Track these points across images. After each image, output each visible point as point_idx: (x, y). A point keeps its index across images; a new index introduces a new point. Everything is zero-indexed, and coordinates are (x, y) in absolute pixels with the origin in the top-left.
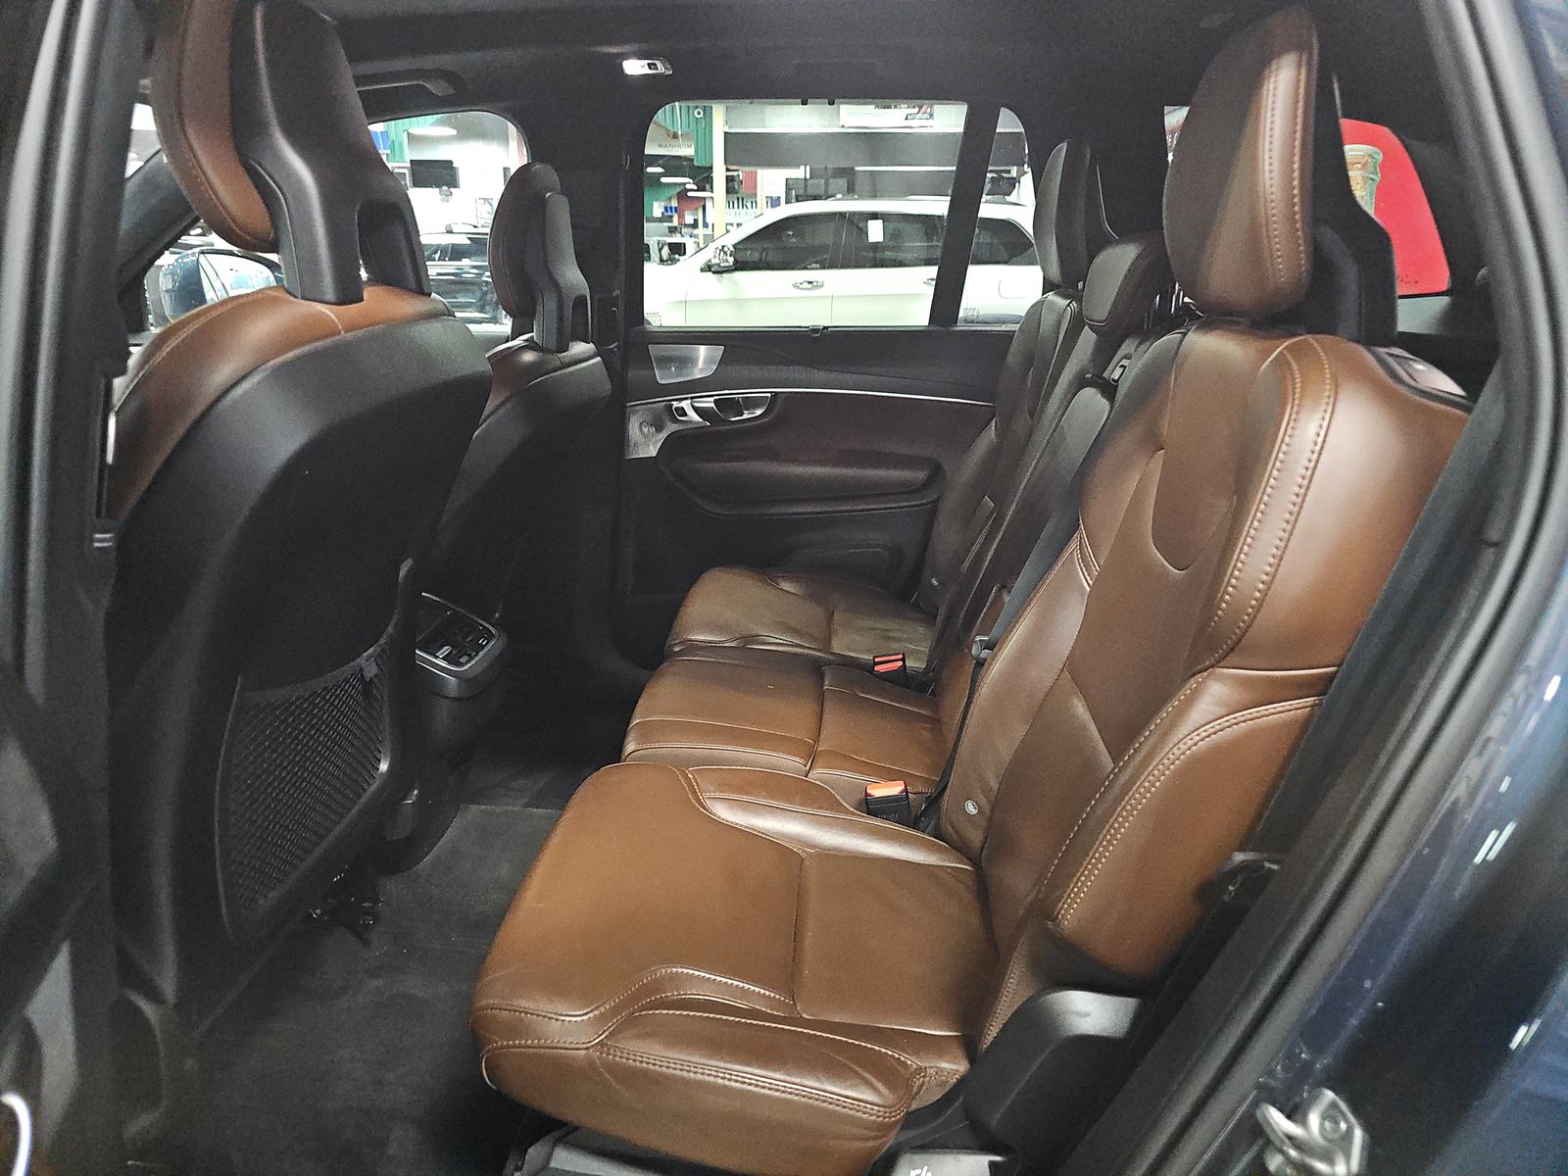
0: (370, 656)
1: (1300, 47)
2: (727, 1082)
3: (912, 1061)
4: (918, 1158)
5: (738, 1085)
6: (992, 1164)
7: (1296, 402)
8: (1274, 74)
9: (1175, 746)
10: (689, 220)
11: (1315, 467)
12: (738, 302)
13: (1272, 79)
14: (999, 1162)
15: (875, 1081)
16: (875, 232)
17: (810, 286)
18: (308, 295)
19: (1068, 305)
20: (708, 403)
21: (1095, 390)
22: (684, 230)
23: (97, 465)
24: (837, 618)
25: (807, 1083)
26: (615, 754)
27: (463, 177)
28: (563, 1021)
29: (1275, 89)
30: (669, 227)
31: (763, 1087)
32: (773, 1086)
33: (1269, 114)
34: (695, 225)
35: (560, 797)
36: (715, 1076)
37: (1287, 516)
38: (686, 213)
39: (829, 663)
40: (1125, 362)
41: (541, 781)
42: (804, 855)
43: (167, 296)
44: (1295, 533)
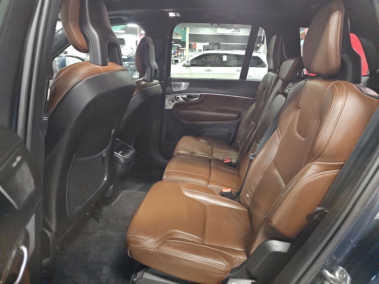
0: (104, 151)
1: (340, 9)
2: (188, 258)
3: (233, 256)
4: (234, 280)
5: (190, 259)
6: (252, 283)
7: (337, 96)
8: (333, 16)
9: (303, 180)
10: (179, 54)
11: (341, 112)
12: (191, 74)
13: (333, 17)
14: (254, 282)
15: (224, 260)
16: (225, 58)
17: (209, 71)
18: (95, 63)
19: (275, 75)
20: (185, 96)
21: (281, 95)
22: (178, 57)
23: (45, 100)
24: (215, 149)
25: (207, 260)
26: (161, 179)
27: (126, 43)
28: (148, 241)
29: (334, 20)
30: (175, 56)
31: (197, 260)
32: (199, 260)
33: (332, 26)
34: (181, 56)
35: (146, 189)
36: (185, 257)
37: (334, 124)
38: (179, 53)
39: (212, 160)
40: (289, 88)
41: (141, 186)
42: (206, 205)
43: (58, 66)
44: (336, 128)
